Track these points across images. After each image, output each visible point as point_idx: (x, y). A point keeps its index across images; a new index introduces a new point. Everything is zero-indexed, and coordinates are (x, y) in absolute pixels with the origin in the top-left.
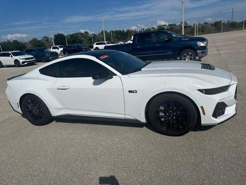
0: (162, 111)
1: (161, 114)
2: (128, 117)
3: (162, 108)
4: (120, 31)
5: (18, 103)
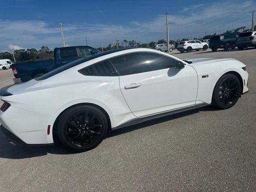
0: (221, 90)
1: (220, 93)
5: (49, 126)
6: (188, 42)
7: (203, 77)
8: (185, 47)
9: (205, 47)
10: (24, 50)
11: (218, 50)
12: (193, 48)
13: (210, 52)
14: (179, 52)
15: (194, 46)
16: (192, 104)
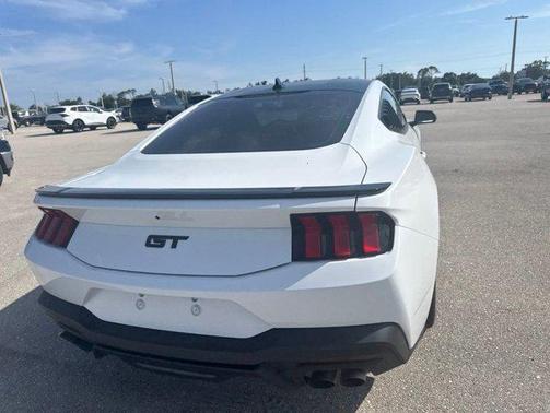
6: (73, 109)
8: (69, 120)
9: (111, 123)
11: (149, 126)
12: (86, 123)
13: (135, 131)
14: (51, 131)
15: (89, 118)
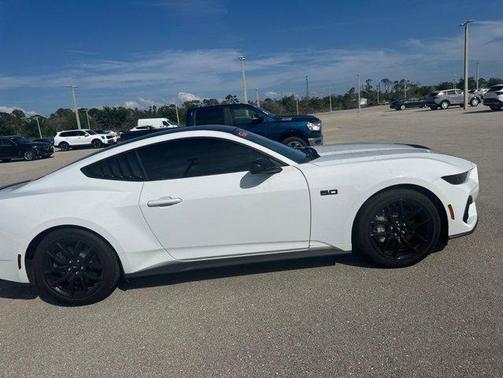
0: (381, 223)
1: (380, 230)
2: (315, 245)
3: (382, 219)
4: (107, 109)
5: (20, 256)
7: (324, 193)
10: (198, 102)
16: (303, 246)
